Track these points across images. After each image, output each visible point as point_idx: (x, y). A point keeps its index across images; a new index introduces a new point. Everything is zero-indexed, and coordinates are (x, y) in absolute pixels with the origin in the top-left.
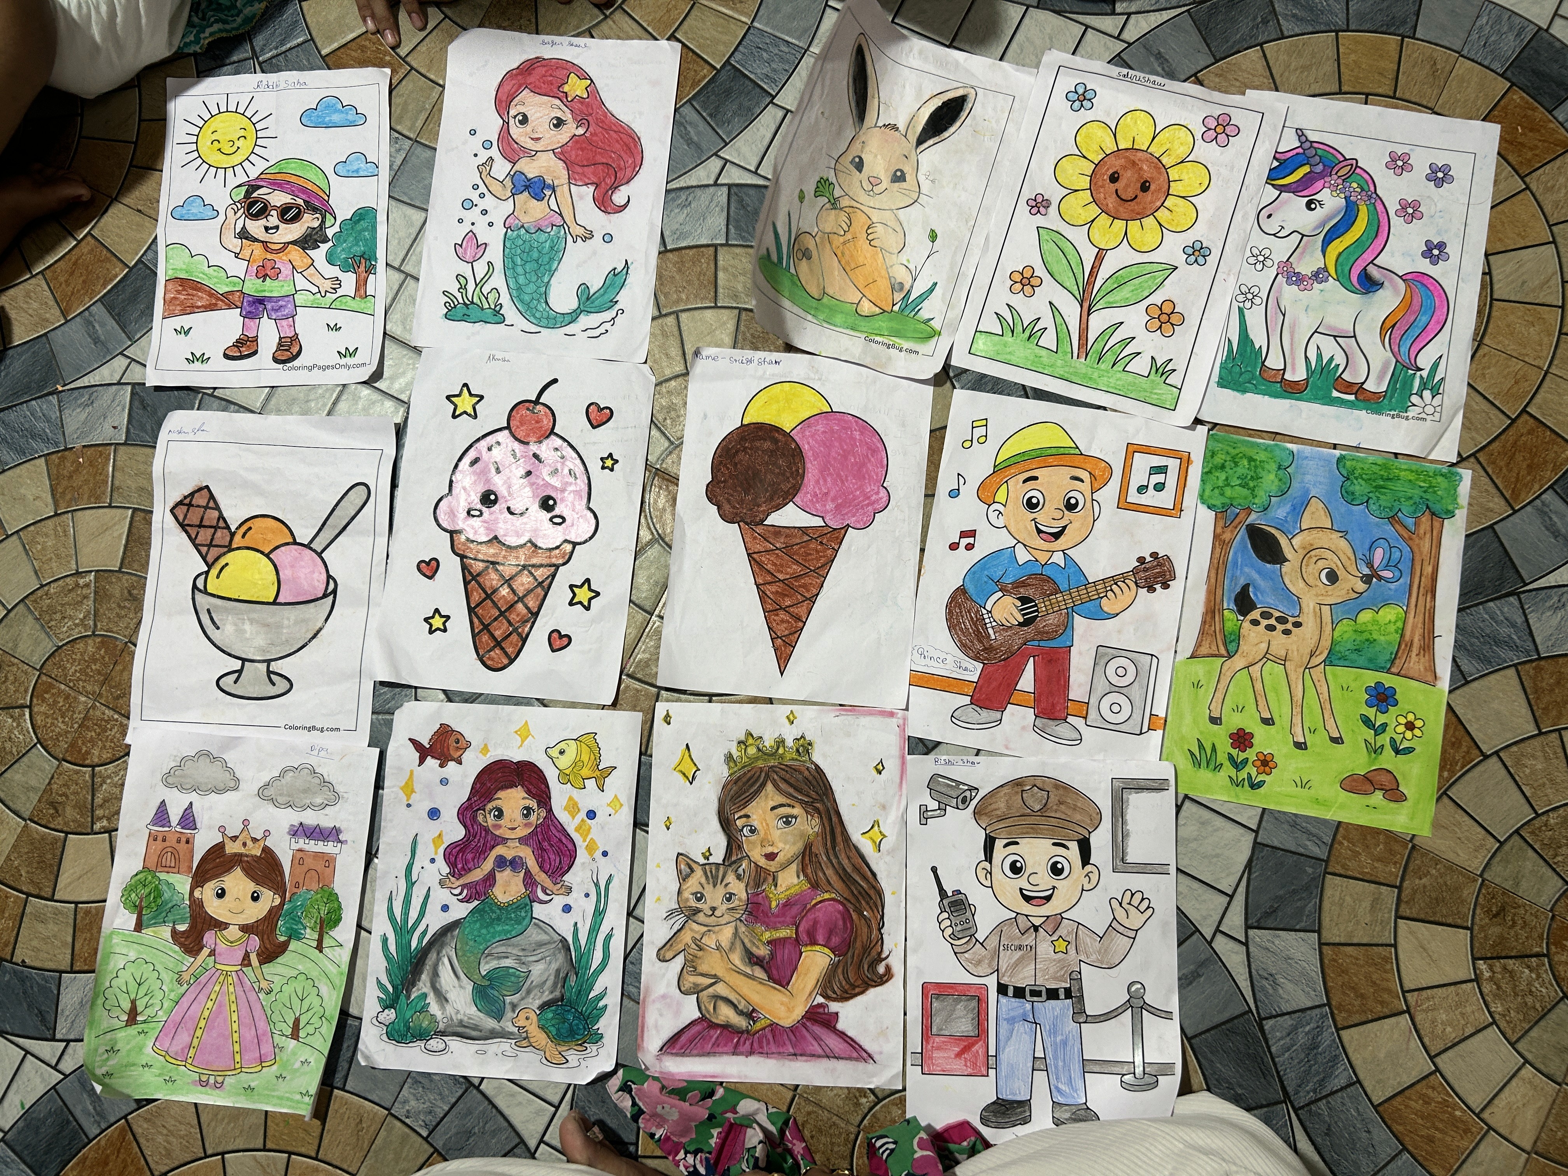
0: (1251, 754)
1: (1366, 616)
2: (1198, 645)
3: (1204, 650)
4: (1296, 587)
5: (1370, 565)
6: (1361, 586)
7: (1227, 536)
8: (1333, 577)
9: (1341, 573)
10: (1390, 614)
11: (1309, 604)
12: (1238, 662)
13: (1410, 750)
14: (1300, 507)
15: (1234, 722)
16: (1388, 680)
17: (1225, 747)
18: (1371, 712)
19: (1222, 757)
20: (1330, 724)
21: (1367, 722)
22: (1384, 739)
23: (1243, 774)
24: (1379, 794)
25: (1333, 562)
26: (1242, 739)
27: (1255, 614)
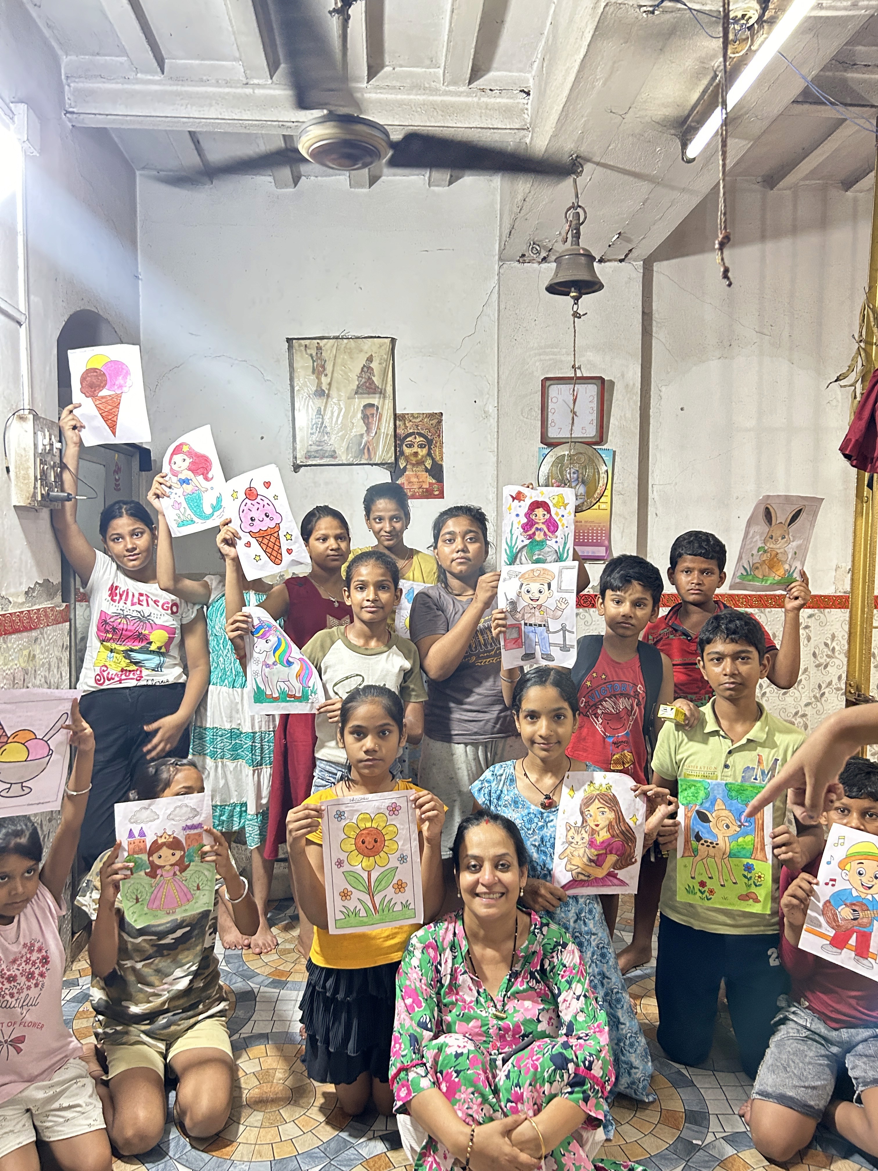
0: (706, 889)
1: (740, 840)
2: (684, 853)
3: (686, 854)
4: (715, 831)
5: (740, 821)
6: (738, 829)
7: (689, 815)
8: (728, 826)
9: (730, 825)
10: (749, 838)
11: (720, 837)
12: (698, 858)
13: (760, 885)
14: (713, 804)
15: (699, 879)
16: (751, 861)
17: (697, 887)
18: (746, 873)
19: (696, 890)
20: (732, 878)
21: (745, 876)
22: (751, 882)
23: (704, 896)
24: (751, 900)
25: (728, 822)
26: (703, 884)
27: (702, 842)
